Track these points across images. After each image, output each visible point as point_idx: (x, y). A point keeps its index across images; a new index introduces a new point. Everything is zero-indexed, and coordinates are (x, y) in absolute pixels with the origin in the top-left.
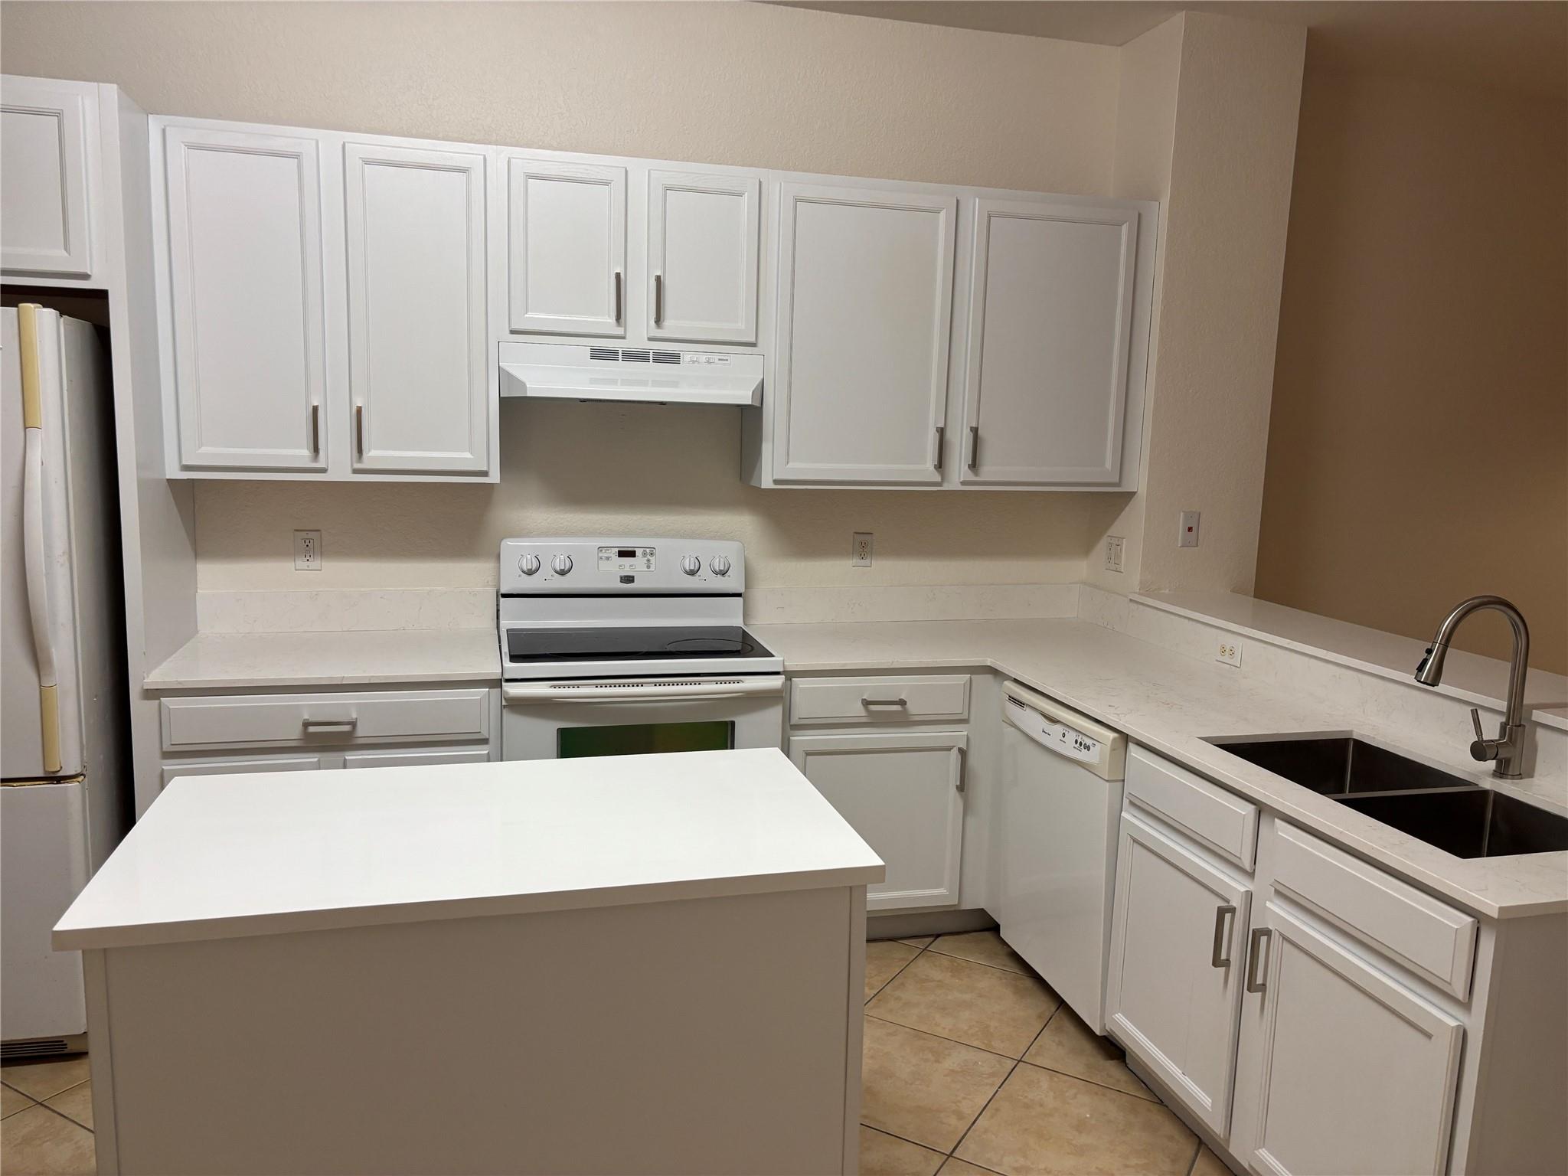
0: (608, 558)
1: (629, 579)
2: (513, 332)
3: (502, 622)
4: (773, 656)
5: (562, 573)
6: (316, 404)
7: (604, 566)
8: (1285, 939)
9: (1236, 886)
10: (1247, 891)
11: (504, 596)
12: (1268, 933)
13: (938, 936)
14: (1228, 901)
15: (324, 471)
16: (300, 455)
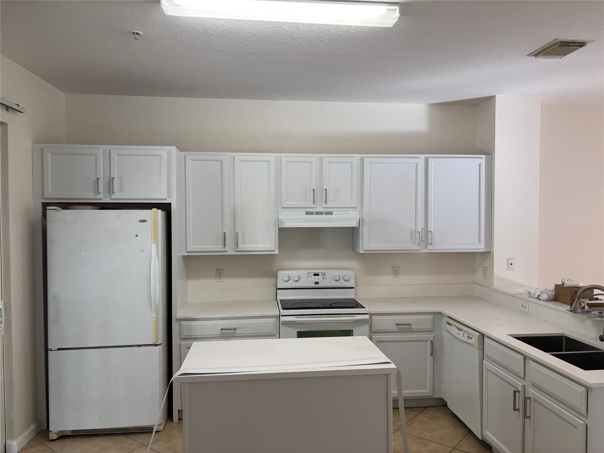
0: (310, 276)
1: (317, 283)
2: (282, 208)
3: (278, 297)
4: (365, 308)
5: (296, 281)
6: (225, 232)
7: (309, 279)
8: (535, 400)
9: (519, 384)
10: (523, 385)
11: (279, 289)
12: (529, 398)
13: (426, 407)
14: (517, 388)
15: (227, 251)
16: (220, 247)
